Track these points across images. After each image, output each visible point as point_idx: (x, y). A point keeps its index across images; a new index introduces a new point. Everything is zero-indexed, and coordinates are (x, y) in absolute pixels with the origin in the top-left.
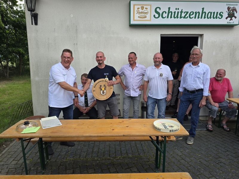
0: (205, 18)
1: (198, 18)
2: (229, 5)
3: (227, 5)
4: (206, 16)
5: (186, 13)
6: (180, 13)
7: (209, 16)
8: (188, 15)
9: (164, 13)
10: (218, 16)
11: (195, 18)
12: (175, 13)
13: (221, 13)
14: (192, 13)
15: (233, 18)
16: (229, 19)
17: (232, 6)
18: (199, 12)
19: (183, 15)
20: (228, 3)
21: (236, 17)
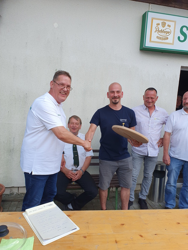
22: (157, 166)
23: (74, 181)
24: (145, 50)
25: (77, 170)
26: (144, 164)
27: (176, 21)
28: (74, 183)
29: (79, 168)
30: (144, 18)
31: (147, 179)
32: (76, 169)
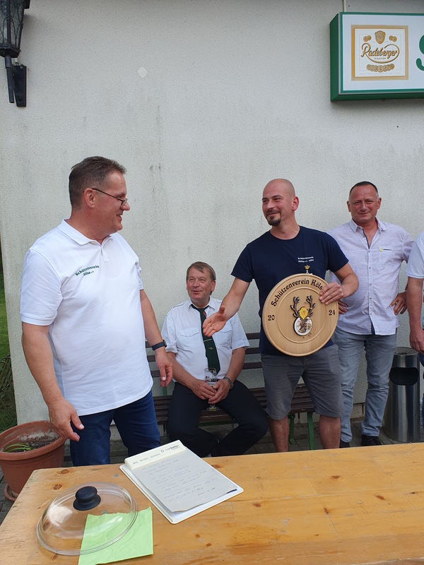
22: (396, 359)
23: (213, 405)
24: (343, 100)
25: (218, 380)
26: (367, 356)
27: (407, 27)
28: (213, 408)
29: (220, 376)
30: (334, 29)
31: (376, 389)
32: (214, 377)
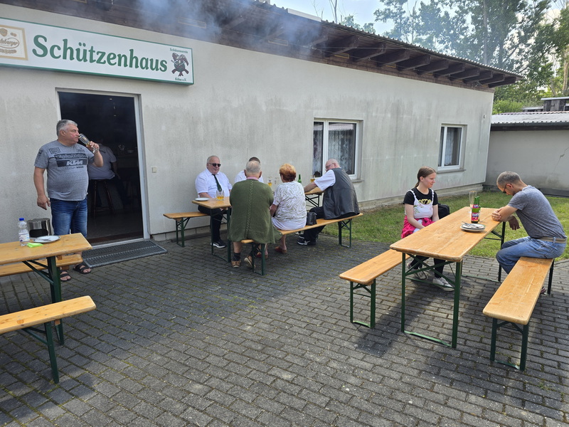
0: (137, 67)
1: (126, 65)
2: (174, 50)
3: (171, 50)
4: (139, 65)
5: (100, 54)
6: (88, 54)
7: (144, 65)
8: (105, 58)
9: (56, 48)
10: (159, 66)
11: (120, 65)
12: (78, 50)
13: (164, 63)
14: (112, 56)
15: (184, 73)
16: (177, 73)
17: (179, 54)
18: (124, 56)
19: (96, 57)
20: (172, 48)
21: (187, 72)
